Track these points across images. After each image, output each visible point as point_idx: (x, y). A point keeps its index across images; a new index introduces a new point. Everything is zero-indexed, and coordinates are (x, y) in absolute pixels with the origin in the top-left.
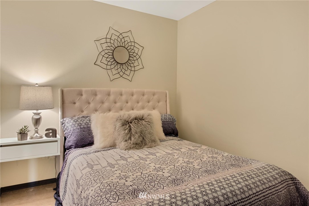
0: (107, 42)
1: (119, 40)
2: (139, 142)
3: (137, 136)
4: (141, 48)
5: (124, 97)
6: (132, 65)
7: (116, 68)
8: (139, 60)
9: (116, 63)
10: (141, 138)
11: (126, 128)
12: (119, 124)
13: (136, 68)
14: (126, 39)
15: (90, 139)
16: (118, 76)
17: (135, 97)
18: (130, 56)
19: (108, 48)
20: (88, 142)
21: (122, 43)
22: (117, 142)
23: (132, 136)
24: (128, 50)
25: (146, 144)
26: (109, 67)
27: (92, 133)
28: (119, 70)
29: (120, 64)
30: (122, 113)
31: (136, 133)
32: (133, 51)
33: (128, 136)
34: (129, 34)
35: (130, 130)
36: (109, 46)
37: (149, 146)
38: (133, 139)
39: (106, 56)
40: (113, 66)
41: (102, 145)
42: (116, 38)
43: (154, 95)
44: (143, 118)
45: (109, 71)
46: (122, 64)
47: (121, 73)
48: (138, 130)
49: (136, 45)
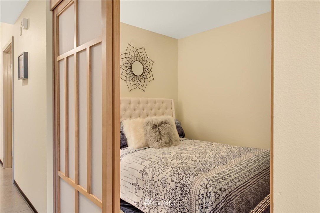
0: (126, 57)
1: (136, 55)
2: (167, 141)
3: (166, 136)
4: (152, 63)
5: (141, 105)
6: (145, 77)
7: (133, 80)
8: (150, 72)
9: (133, 76)
10: (169, 138)
11: (156, 131)
12: (149, 128)
13: (149, 80)
14: (141, 54)
15: (124, 142)
16: (135, 87)
17: (149, 105)
18: (144, 69)
19: (127, 62)
20: (123, 144)
21: (138, 59)
22: (150, 143)
23: (162, 137)
24: (142, 64)
25: (172, 143)
26: (128, 79)
27: (125, 137)
28: (136, 82)
29: (137, 76)
30: (149, 119)
31: (165, 134)
32: (146, 65)
33: (159, 137)
34: (142, 50)
35: (159, 132)
36: (128, 61)
37: (174, 145)
38: (163, 139)
39: (126, 69)
40: (131, 78)
41: (137, 146)
42: (134, 54)
43: (163, 103)
44: (167, 122)
45: (128, 82)
46: (138, 76)
47: (137, 85)
48: (166, 132)
49: (148, 60)
